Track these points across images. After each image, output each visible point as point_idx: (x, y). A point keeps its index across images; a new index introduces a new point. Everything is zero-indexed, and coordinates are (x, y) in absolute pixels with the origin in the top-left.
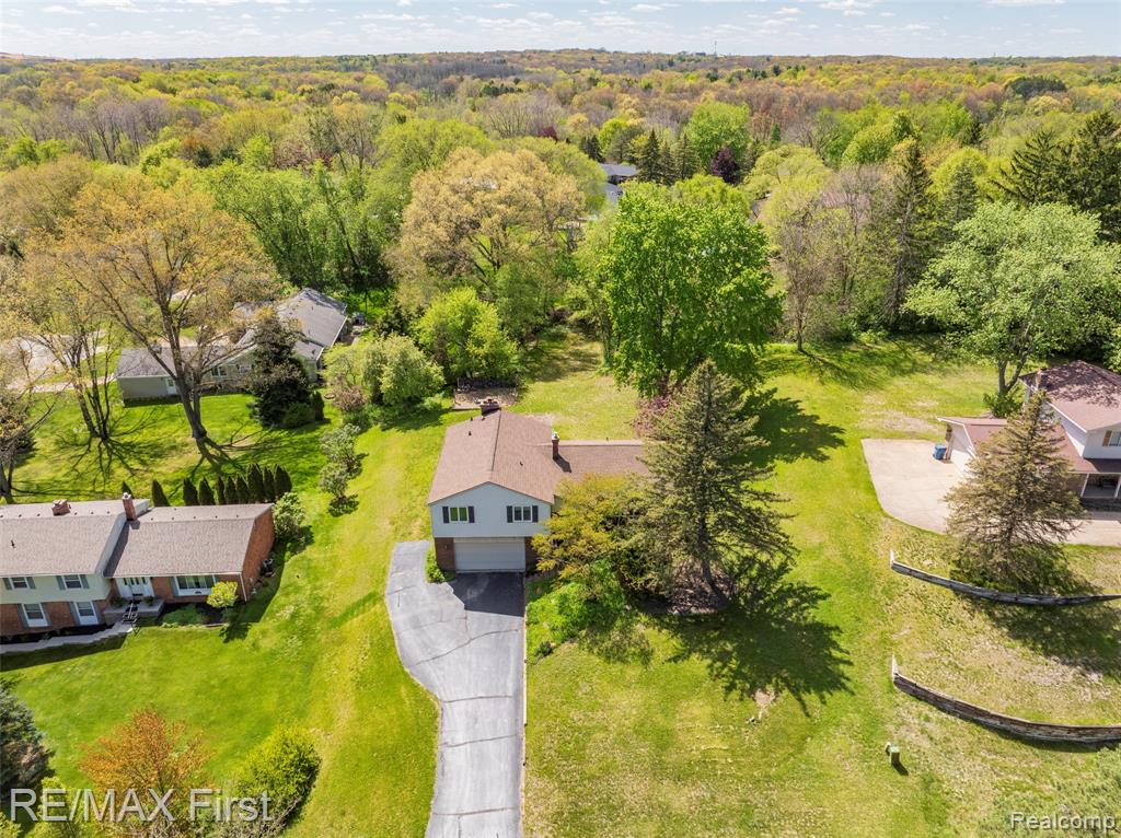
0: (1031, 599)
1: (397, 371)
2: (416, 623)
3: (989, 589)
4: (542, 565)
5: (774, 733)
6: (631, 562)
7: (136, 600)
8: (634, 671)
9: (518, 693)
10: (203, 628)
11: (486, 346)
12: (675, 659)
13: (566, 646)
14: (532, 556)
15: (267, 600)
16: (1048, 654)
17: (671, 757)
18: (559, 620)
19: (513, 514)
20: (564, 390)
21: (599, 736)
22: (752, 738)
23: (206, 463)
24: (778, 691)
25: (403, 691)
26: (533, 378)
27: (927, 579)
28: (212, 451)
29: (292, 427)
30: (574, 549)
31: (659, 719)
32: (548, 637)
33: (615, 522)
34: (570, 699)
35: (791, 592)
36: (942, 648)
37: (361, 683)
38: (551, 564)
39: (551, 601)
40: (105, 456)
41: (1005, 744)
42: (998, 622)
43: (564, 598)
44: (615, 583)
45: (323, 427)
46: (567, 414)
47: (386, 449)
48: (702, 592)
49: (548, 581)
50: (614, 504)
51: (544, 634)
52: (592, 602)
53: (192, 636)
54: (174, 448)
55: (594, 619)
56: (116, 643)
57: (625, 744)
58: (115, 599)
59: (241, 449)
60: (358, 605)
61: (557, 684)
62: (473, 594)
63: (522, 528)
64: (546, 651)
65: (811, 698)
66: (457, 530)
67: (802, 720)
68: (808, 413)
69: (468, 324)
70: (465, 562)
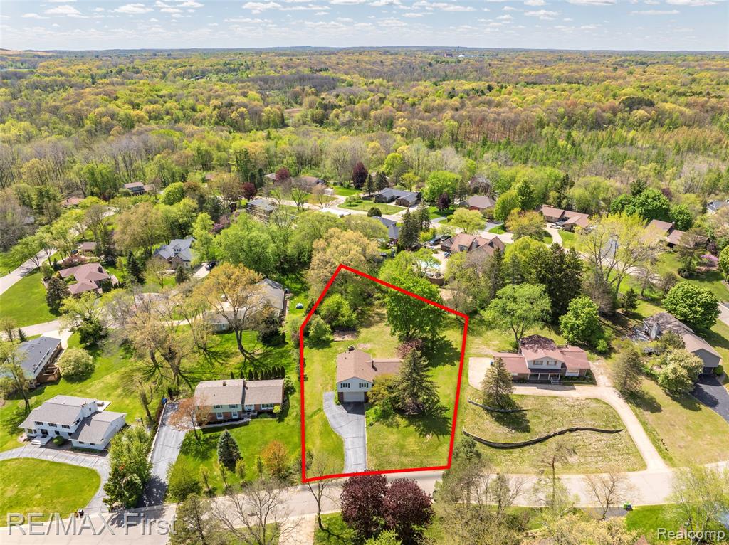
0: (503, 410)
1: (315, 328)
2: (334, 417)
3: (492, 408)
4: (370, 401)
5: (430, 445)
6: (395, 400)
7: (249, 411)
8: (395, 430)
9: (364, 435)
10: (271, 419)
11: (346, 318)
12: (406, 427)
13: (377, 423)
14: (367, 399)
15: (288, 410)
16: (503, 425)
17: (404, 451)
18: (375, 416)
19: (361, 385)
20: (374, 333)
21: (386, 446)
22: (425, 447)
23: (247, 361)
24: (433, 435)
25: (333, 436)
26: (362, 326)
27: (476, 405)
28: (247, 355)
29: (274, 346)
30: (378, 397)
31: (402, 442)
32: (372, 421)
33: (390, 388)
34: (378, 437)
35: (439, 408)
36: (476, 424)
37: (321, 433)
38: (373, 401)
39: (372, 411)
40: (208, 357)
41: (488, 448)
42: (493, 417)
43: (376, 410)
44: (390, 406)
45: (287, 346)
46: (375, 344)
47: (314, 357)
48: (414, 408)
49: (372, 405)
50: (390, 384)
51: (371, 420)
52: (384, 411)
53: (268, 421)
54: (232, 354)
55: (384, 416)
56: (247, 424)
57: (392, 448)
58: (244, 411)
59: (258, 355)
60: (315, 412)
61: (375, 433)
62: (349, 409)
63: (364, 389)
64: (371, 425)
65: (441, 437)
66: (345, 390)
67: (438, 442)
68: (454, 347)
69: (339, 308)
70: (346, 399)
